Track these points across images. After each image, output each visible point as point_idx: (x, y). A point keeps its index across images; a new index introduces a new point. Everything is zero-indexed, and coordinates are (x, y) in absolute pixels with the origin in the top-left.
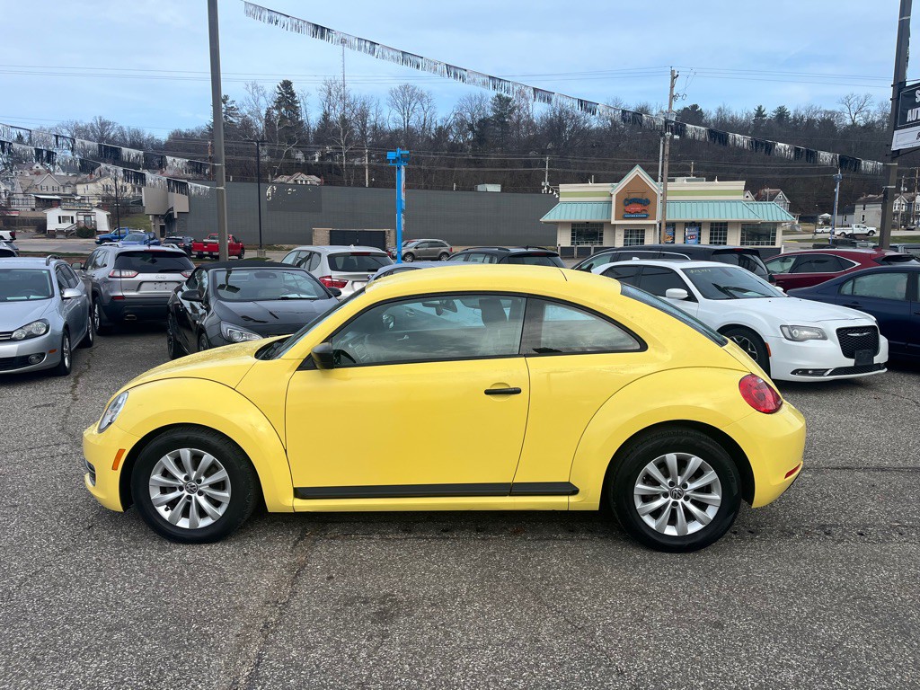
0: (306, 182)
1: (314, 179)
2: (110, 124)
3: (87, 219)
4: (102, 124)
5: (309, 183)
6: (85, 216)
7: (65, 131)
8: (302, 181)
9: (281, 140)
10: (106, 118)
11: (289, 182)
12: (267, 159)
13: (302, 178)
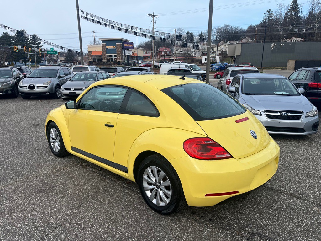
0: (296, 41)
1: (300, 39)
2: (229, 26)
3: (214, 59)
4: (226, 27)
5: (297, 41)
6: (213, 58)
7: (215, 30)
8: (294, 41)
9: (289, 24)
10: (228, 24)
11: (288, 41)
12: (281, 33)
13: (294, 39)
